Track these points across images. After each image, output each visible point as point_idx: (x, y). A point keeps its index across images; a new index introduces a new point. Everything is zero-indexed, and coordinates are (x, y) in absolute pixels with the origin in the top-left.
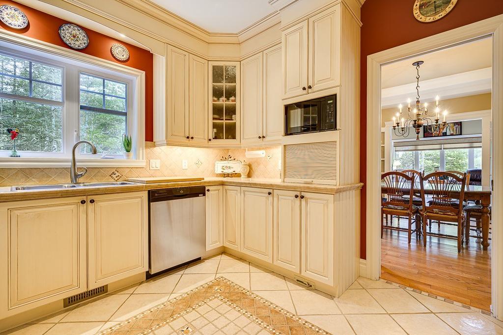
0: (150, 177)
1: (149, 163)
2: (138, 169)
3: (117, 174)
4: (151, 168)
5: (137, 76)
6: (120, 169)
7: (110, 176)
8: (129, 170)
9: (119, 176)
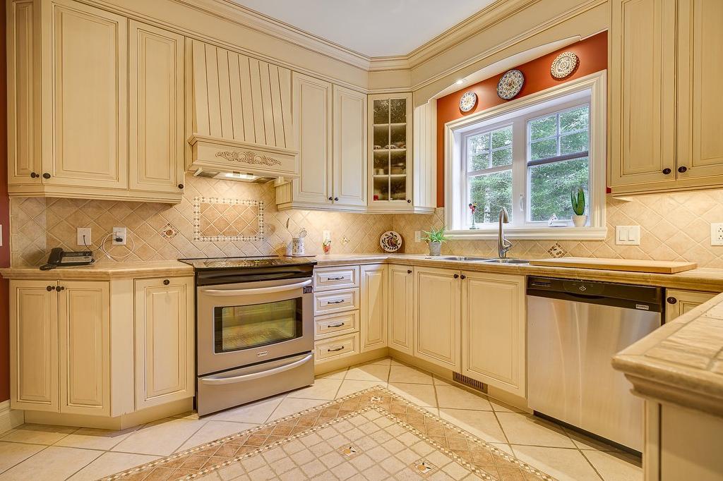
0: (617, 258)
1: (613, 232)
2: (592, 243)
3: (559, 250)
4: (618, 242)
5: (590, 86)
6: (564, 243)
7: (549, 252)
8: (576, 243)
9: (560, 252)
